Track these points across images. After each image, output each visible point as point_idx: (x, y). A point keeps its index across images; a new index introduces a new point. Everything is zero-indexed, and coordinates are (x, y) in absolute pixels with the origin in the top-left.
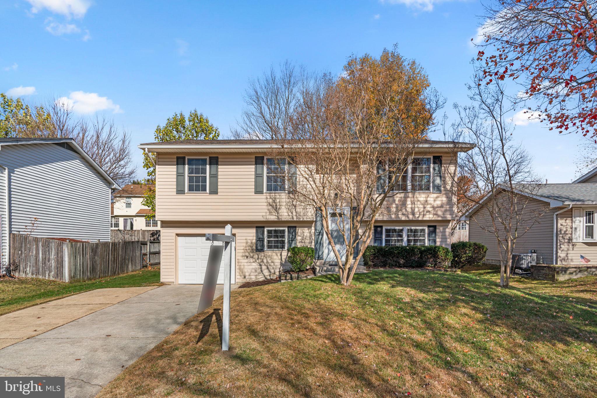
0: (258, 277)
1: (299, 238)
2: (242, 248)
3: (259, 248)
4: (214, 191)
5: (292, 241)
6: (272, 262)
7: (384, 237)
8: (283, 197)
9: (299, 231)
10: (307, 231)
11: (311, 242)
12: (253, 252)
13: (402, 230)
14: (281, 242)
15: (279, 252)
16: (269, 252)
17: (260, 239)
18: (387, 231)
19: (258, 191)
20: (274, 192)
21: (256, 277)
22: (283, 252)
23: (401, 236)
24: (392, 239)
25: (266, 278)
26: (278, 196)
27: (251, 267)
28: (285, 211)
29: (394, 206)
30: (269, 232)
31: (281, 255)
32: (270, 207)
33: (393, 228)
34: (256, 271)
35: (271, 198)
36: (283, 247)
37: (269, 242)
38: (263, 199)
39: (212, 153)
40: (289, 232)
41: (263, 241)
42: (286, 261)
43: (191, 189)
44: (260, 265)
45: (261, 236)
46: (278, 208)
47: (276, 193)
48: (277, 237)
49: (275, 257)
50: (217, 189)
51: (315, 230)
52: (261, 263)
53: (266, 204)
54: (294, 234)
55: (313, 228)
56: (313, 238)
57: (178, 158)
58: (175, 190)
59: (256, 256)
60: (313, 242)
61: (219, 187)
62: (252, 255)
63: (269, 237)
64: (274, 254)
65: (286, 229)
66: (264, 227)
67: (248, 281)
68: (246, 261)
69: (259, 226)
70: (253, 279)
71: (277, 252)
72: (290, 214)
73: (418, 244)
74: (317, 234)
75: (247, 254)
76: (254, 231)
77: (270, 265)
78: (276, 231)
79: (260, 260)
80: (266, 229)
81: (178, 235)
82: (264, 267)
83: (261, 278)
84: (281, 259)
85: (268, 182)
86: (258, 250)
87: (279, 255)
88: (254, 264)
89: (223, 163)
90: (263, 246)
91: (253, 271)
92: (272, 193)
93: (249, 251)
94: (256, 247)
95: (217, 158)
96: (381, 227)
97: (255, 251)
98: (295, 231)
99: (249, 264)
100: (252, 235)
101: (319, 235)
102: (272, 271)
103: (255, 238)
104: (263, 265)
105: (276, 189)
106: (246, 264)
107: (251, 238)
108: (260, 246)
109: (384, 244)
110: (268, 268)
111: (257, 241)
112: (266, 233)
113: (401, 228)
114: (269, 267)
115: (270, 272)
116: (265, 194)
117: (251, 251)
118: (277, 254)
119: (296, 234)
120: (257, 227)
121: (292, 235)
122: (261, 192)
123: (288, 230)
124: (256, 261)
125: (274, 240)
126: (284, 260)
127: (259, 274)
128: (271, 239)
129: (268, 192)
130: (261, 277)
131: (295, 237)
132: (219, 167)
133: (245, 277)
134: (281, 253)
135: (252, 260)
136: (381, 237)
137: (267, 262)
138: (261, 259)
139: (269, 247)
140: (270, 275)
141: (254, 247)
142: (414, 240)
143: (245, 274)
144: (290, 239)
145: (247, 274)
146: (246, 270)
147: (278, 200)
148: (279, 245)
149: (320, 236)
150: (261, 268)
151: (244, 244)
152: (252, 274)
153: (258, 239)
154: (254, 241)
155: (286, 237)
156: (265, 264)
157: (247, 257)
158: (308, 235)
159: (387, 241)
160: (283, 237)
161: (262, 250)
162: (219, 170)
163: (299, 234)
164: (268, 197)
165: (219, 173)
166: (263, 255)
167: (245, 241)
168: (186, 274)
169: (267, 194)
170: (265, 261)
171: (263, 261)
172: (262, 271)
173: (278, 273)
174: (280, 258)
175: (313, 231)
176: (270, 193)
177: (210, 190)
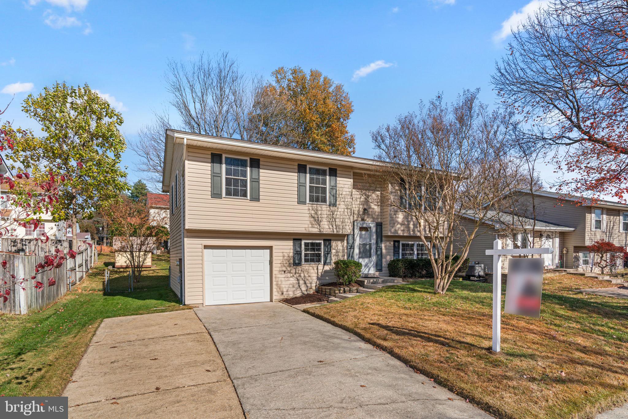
0: (296, 293)
1: (333, 251)
2: (279, 262)
3: (297, 262)
4: (256, 198)
5: (328, 254)
6: (309, 276)
7: (401, 251)
8: (324, 209)
9: (334, 244)
10: (340, 245)
11: (344, 256)
12: (290, 267)
13: (413, 245)
14: (318, 255)
15: (316, 265)
16: (306, 266)
17: (298, 253)
18: (403, 245)
19: (301, 202)
20: (316, 203)
21: (294, 293)
22: (319, 265)
23: (413, 250)
24: (406, 253)
25: (303, 294)
26: (320, 208)
27: (289, 282)
28: (326, 223)
29: (412, 223)
30: (306, 244)
31: (317, 269)
32: (312, 219)
33: (407, 243)
34: (293, 287)
35: (313, 210)
36: (319, 261)
37: (306, 255)
38: (306, 210)
39: (253, 154)
40: (325, 245)
41: (301, 254)
42: (322, 274)
43: (228, 193)
44: (298, 280)
45: (299, 249)
46: (320, 220)
47: (318, 205)
48: (313, 250)
49: (312, 271)
50: (259, 195)
51: (348, 243)
52: (299, 278)
53: (308, 215)
54: (329, 247)
55: (345, 242)
56: (346, 251)
57: (213, 155)
58: (210, 193)
59: (293, 271)
60: (346, 255)
61: (261, 193)
62: (289, 269)
63: (306, 250)
64: (311, 268)
65: (322, 242)
66: (301, 240)
67: (286, 298)
68: (284, 276)
69: (296, 238)
70: (291, 295)
71: (314, 265)
72: (331, 226)
73: (424, 257)
74: (349, 247)
75: (284, 269)
76: (291, 243)
77: (307, 280)
78: (312, 244)
79: (297, 275)
80: (303, 242)
81: (206, 247)
82: (301, 282)
83: (298, 294)
84: (318, 273)
85: (310, 192)
86: (296, 263)
87: (315, 269)
88: (291, 279)
89: (265, 167)
90: (300, 259)
91: (291, 286)
92: (314, 204)
93: (286, 265)
94: (294, 261)
95: (258, 161)
96: (398, 242)
97: (292, 265)
98: (330, 244)
99: (286, 279)
100: (289, 247)
101: (351, 248)
102: (309, 285)
103: (292, 251)
104: (301, 279)
105: (317, 200)
106: (283, 279)
107: (288, 251)
108: (298, 260)
109: (401, 257)
110: (305, 283)
111: (295, 254)
112: (303, 246)
113: (413, 243)
114: (307, 282)
115: (307, 287)
116: (307, 205)
117: (288, 265)
118: (313, 268)
119: (330, 247)
120: (294, 239)
121: (328, 249)
122: (304, 203)
123: (324, 242)
124: (293, 276)
125: (310, 254)
126: (320, 274)
127: (296, 289)
128: (308, 252)
129: (311, 203)
130: (299, 292)
131: (330, 250)
132: (261, 171)
133: (283, 293)
134: (317, 266)
135: (289, 275)
136: (399, 251)
137: (304, 276)
138: (298, 273)
139: (306, 261)
140: (307, 290)
141: (292, 261)
142: (422, 253)
143: (283, 290)
144: (326, 252)
145: (285, 290)
146: (283, 286)
147: (319, 213)
148: (316, 258)
149: (352, 250)
150: (299, 283)
151: (281, 258)
152: (290, 289)
153: (295, 253)
154: (291, 254)
155: (322, 250)
156: (302, 279)
157: (285, 272)
158: (341, 248)
159: (403, 255)
160: (319, 250)
161: (299, 264)
162: (261, 174)
163: (333, 247)
164: (311, 208)
165: (261, 178)
166: (300, 269)
167: (281, 254)
168: (214, 293)
169: (310, 205)
170: (302, 275)
171: (300, 276)
172: (299, 286)
173: (314, 288)
174: (316, 272)
175: (345, 244)
176: (312, 204)
177: (251, 195)
